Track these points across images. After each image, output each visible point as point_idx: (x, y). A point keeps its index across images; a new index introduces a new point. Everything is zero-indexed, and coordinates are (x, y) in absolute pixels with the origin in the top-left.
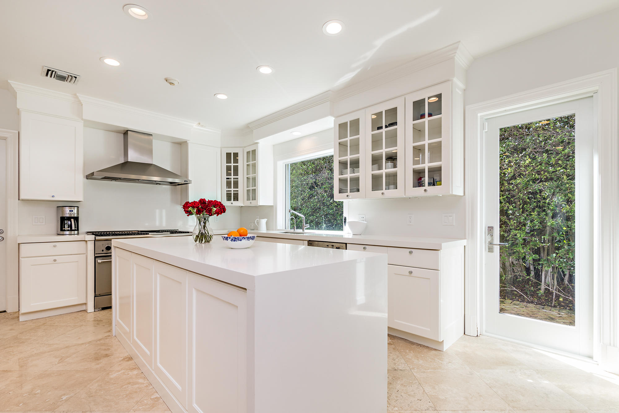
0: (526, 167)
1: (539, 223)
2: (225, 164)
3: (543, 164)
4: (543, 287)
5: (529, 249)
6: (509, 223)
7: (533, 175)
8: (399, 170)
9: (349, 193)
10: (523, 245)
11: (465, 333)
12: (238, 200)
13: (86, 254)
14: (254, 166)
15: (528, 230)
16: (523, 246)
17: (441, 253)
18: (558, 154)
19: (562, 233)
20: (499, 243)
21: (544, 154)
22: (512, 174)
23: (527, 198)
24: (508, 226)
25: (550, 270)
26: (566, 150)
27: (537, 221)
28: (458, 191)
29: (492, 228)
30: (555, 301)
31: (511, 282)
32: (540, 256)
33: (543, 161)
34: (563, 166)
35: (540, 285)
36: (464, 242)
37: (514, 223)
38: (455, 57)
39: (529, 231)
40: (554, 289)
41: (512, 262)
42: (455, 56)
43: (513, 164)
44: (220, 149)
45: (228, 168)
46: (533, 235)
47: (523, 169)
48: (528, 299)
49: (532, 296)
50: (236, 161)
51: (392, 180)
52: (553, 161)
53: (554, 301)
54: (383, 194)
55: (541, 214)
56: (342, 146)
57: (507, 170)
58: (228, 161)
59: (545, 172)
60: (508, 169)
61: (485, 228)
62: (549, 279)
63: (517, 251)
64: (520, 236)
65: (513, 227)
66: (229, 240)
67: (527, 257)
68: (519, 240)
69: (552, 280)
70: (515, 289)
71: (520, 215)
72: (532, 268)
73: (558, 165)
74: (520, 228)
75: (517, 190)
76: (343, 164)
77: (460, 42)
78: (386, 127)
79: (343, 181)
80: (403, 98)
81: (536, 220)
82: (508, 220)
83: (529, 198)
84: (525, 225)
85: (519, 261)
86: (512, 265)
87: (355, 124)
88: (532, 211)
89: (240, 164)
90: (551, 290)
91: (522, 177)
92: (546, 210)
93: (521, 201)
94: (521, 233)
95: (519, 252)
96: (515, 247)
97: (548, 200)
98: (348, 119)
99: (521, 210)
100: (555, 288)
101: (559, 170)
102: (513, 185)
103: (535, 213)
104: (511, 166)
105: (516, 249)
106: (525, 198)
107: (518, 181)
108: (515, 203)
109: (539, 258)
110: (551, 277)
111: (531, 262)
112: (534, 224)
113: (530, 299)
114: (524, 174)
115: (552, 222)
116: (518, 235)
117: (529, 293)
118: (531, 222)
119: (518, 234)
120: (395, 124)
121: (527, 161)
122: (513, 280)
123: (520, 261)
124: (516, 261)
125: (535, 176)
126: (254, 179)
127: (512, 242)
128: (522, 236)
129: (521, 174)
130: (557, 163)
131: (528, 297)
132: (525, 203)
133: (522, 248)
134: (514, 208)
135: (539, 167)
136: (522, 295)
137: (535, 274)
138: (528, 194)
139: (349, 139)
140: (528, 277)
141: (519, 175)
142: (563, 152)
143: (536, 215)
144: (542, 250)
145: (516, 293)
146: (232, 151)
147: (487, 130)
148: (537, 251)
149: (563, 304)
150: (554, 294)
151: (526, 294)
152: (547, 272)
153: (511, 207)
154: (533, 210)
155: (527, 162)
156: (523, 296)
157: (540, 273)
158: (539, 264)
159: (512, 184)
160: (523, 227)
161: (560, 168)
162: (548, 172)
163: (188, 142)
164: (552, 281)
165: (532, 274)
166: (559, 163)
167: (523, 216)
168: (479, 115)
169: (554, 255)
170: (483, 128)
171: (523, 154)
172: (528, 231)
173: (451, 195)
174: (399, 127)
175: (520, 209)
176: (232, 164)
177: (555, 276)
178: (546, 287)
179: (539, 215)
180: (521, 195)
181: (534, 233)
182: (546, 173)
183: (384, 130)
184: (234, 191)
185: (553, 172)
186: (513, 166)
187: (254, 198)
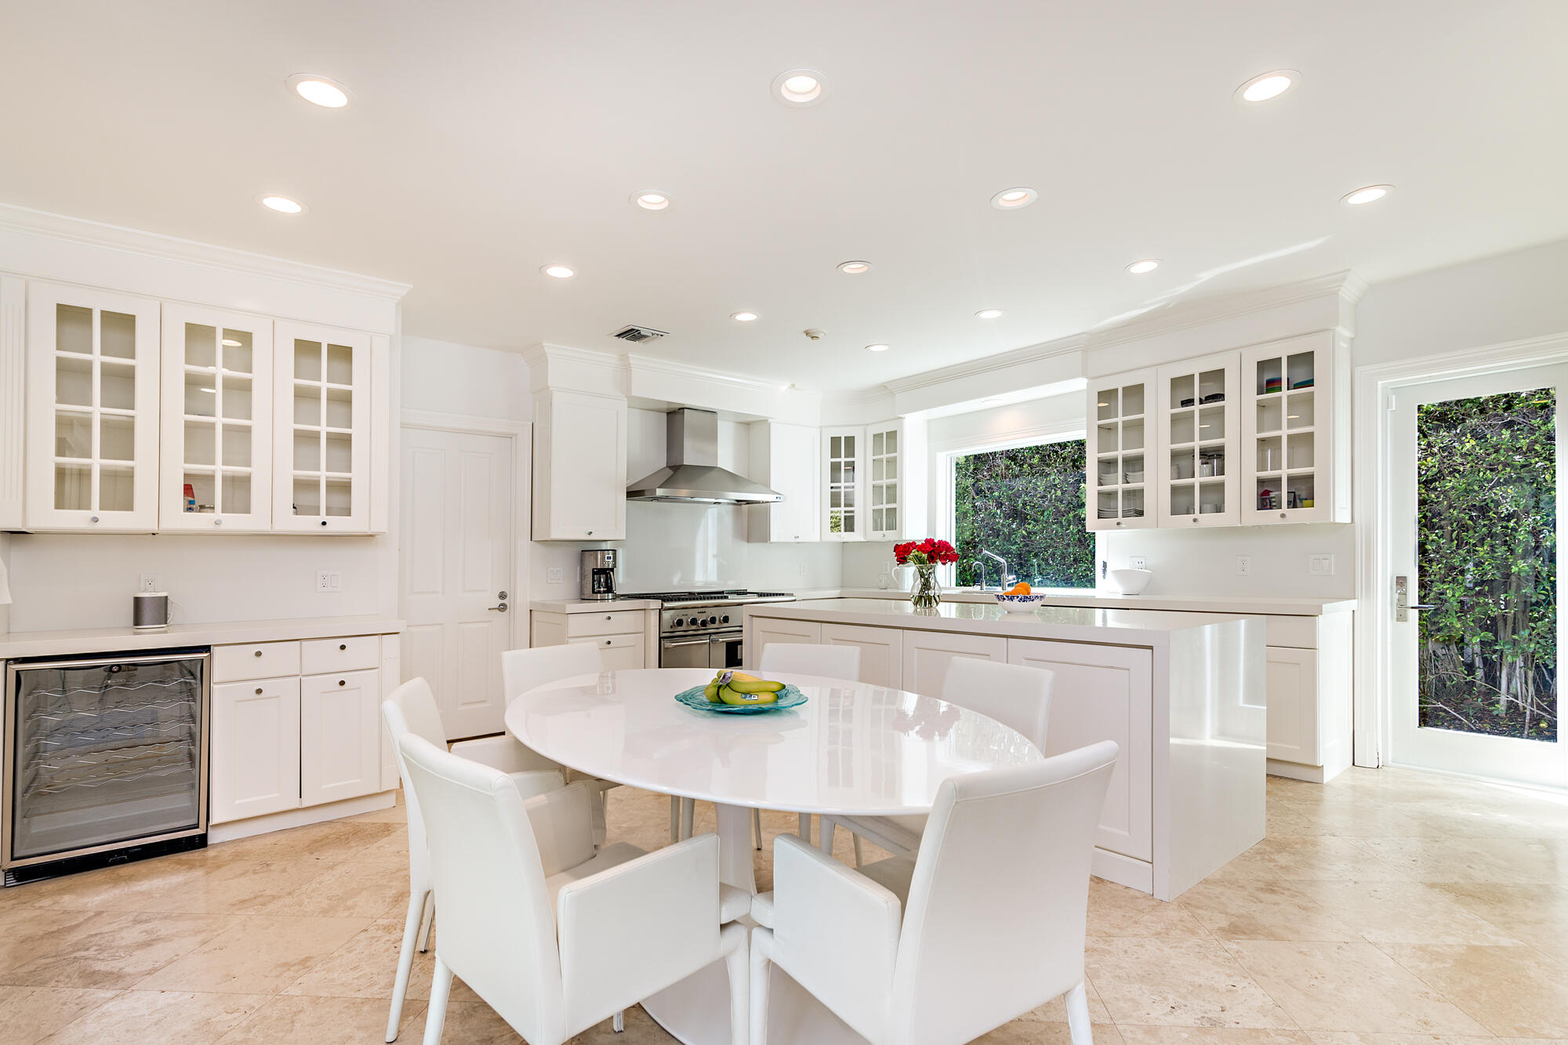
0: (1464, 455)
1: (1493, 567)
2: (828, 460)
3: (1502, 451)
4: (1503, 698)
5: (1473, 621)
6: (1428, 569)
7: (1479, 472)
8: (1230, 479)
9: (1120, 518)
10: (1461, 612)
11: (1354, 764)
12: (853, 531)
13: (645, 632)
14: (892, 462)
15: (1470, 582)
16: (1459, 614)
17: (1321, 620)
18: (1532, 430)
19: (1544, 587)
20: (1417, 605)
21: (1504, 431)
22: (1435, 470)
23: (1467, 518)
24: (1425, 576)
25: (1520, 662)
26: (1549, 424)
27: (1489, 564)
28: (1342, 516)
29: (1404, 578)
30: (1530, 728)
31: (1431, 693)
32: (1496, 635)
33: (1502, 444)
34: (1544, 455)
35: (1496, 693)
36: (1353, 604)
37: (1440, 568)
38: (1340, 292)
39: (1471, 585)
40: (1526, 701)
41: (1434, 651)
42: (1338, 291)
43: (1436, 451)
44: (819, 430)
45: (835, 468)
46: (1479, 593)
47: (1459, 460)
48: (1471, 725)
49: (1480, 719)
50: (850, 452)
51: (1214, 496)
52: (1523, 443)
53: (1527, 727)
54: (1195, 520)
55: (1497, 550)
56: (1106, 431)
57: (1424, 462)
58: (835, 453)
59: (1506, 465)
60: (1426, 460)
61: (1392, 579)
62: (1517, 684)
63: (1446, 625)
64: (1453, 594)
65: (1438, 577)
66: (1016, 600)
67: (1467, 638)
68: (1451, 604)
69: (1524, 685)
70: (1441, 705)
71: (1452, 553)
72: (1478, 662)
73: (1533, 452)
74: (1454, 579)
75: (1445, 503)
76: (1107, 465)
77: (1349, 270)
78: (1201, 402)
79: (1106, 497)
80: (1235, 355)
81: (1487, 563)
82: (1426, 562)
83: (1471, 519)
84: (1462, 572)
85: (1449, 650)
86: (1433, 657)
87: (1135, 393)
88: (1479, 544)
89: (858, 459)
90: (1521, 704)
91: (1457, 475)
92: (1509, 543)
93: (1455, 524)
94: (1456, 588)
95: (1450, 627)
96: (1441, 618)
97: (1512, 521)
98: (1119, 383)
99: (1456, 542)
100: (1529, 700)
101: (1536, 463)
102: (1437, 493)
103: (1485, 548)
104: (1433, 455)
105: (1443, 622)
106: (1464, 518)
107: (1448, 484)
108: (1441, 528)
109: (1494, 638)
110: (1520, 678)
111: (1477, 648)
112: (1483, 569)
113: (1475, 726)
114: (1462, 469)
115: (1520, 566)
116: (1449, 593)
117: (1471, 714)
118: (1476, 565)
119: (1448, 591)
120: (1220, 397)
121: (1467, 444)
122: (1436, 688)
123: (1451, 647)
124: (1442, 648)
125: (1484, 473)
126: (892, 488)
127: (1437, 606)
128: (1457, 595)
129: (1455, 470)
130: (1530, 449)
131: (1470, 721)
132: (1464, 528)
133: (1456, 619)
134: (1439, 538)
135: (1493, 456)
136: (1457, 718)
137: (1485, 674)
138: (1470, 510)
139: (1120, 419)
140: (1469, 678)
141: (1450, 473)
142: (1543, 428)
143: (1488, 553)
144: (1500, 624)
145: (1443, 714)
146: (843, 433)
147: (1394, 409)
148: (1492, 625)
149: (1547, 733)
150: (1528, 712)
151: (1467, 716)
152: (1512, 665)
153: (1433, 537)
154: (1482, 541)
155: (1468, 446)
156: (1460, 720)
157: (1498, 673)
158: (1495, 652)
159: (1435, 489)
160: (1460, 577)
161: (1537, 459)
162: (1513, 467)
163: (770, 420)
164: (1524, 688)
165: (1480, 673)
166: (1534, 450)
167: (1459, 554)
168: (1380, 383)
169: (1527, 632)
170: (1387, 404)
171: (1458, 431)
172: (1468, 585)
173: (1332, 523)
174: (1229, 404)
175: (1452, 541)
176: (843, 460)
177: (1531, 674)
178: (1511, 699)
179: (1493, 551)
180: (1455, 513)
181: (1484, 589)
182: (1508, 469)
183: (1197, 408)
184: (845, 512)
185: (1523, 466)
186: (1436, 454)
187: (892, 526)
